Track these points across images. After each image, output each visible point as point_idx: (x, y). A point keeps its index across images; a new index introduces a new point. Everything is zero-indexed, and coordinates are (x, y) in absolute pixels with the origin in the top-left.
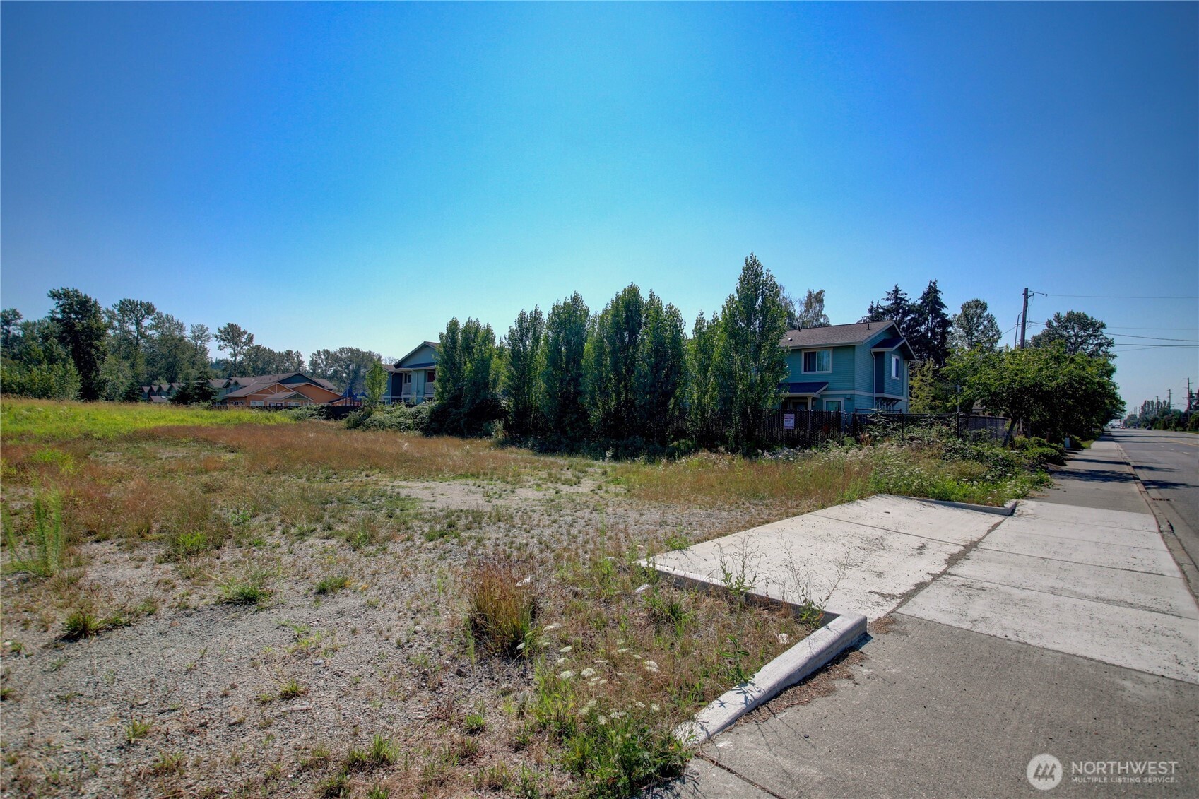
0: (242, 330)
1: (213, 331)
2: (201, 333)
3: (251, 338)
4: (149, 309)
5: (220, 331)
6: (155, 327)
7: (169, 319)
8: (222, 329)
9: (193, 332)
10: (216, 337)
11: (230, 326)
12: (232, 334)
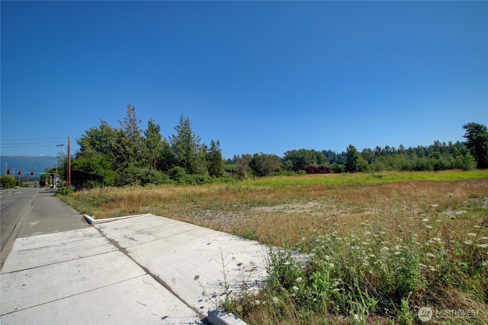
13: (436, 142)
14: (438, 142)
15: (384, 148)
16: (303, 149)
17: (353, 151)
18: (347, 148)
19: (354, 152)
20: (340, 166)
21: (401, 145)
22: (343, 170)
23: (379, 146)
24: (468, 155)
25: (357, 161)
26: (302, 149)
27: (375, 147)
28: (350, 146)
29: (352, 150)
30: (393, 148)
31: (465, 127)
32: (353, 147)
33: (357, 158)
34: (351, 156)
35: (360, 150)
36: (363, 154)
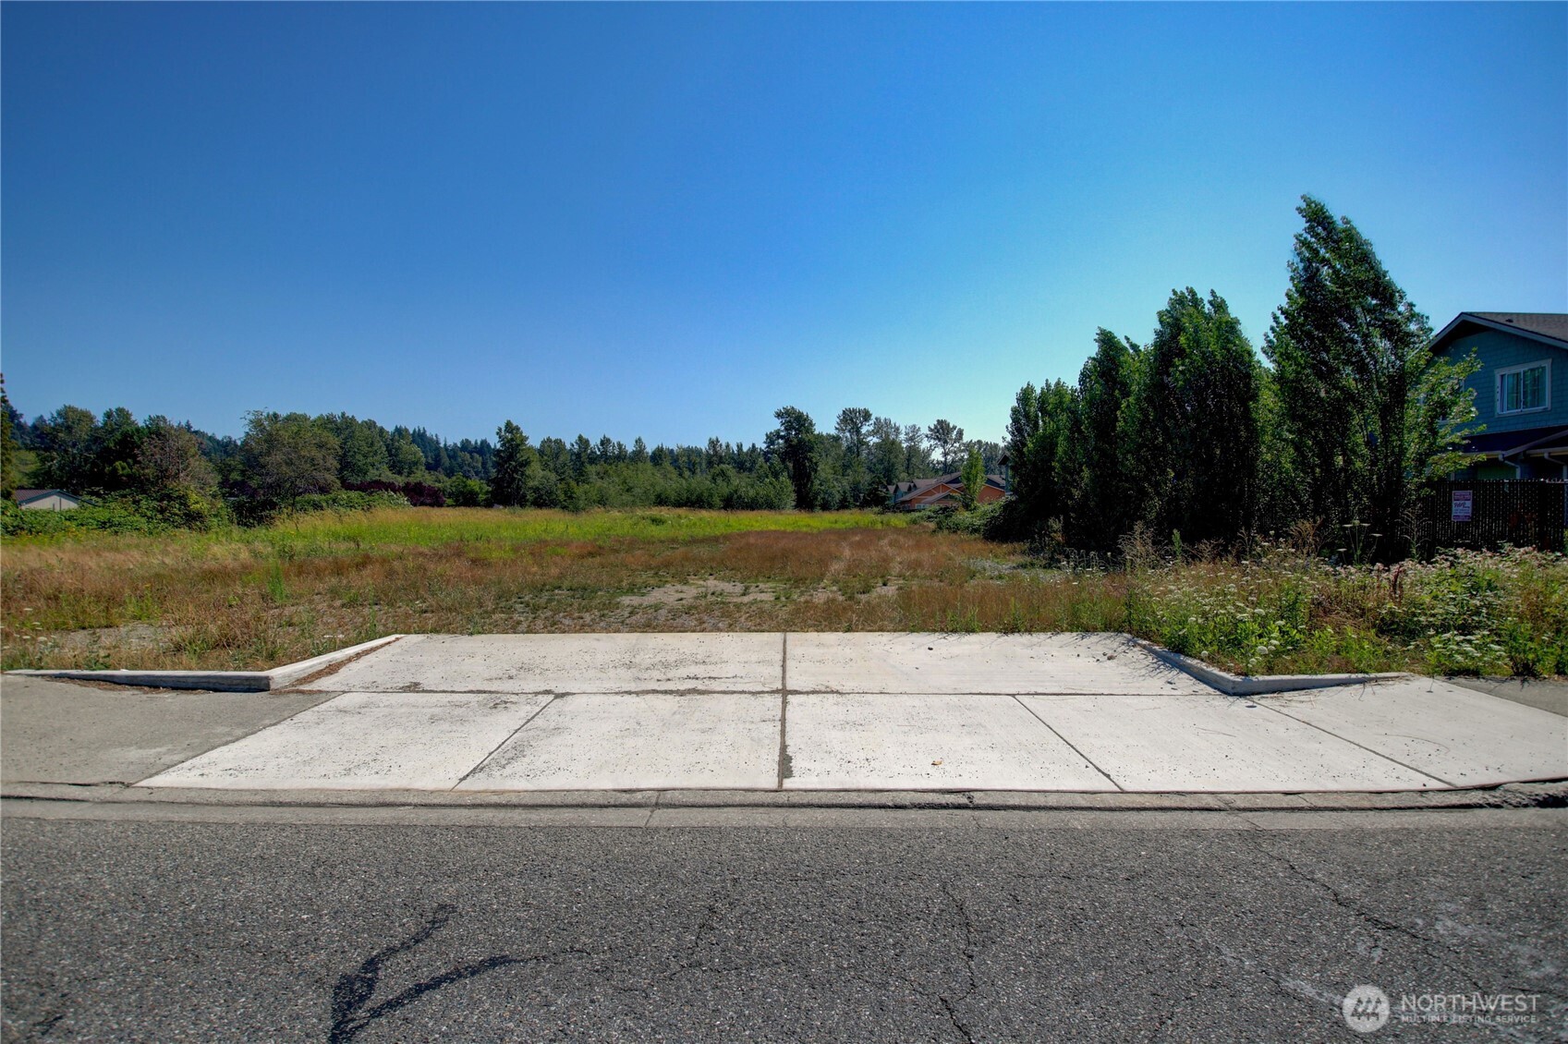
0: (951, 426)
1: (925, 431)
2: (913, 434)
3: (960, 433)
4: (867, 416)
5: (930, 429)
6: (874, 433)
7: (887, 422)
8: (933, 427)
9: (906, 434)
10: (927, 436)
11: (940, 422)
12: (942, 431)
13: (713, 442)
14: (718, 441)
15: (599, 443)
16: (343, 414)
17: (518, 442)
18: (500, 429)
19: (518, 445)
20: (475, 484)
21: (640, 439)
22: (482, 497)
23: (585, 436)
24: (784, 478)
25: (527, 473)
26: (338, 413)
27: (574, 439)
28: (509, 425)
29: (512, 439)
30: (619, 445)
31: (779, 415)
32: (517, 428)
33: (526, 463)
34: (511, 457)
35: (534, 442)
36: (541, 452)
